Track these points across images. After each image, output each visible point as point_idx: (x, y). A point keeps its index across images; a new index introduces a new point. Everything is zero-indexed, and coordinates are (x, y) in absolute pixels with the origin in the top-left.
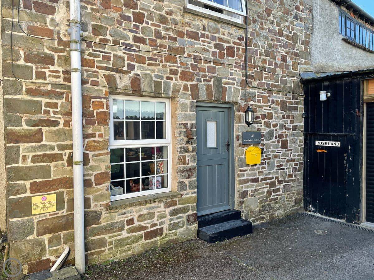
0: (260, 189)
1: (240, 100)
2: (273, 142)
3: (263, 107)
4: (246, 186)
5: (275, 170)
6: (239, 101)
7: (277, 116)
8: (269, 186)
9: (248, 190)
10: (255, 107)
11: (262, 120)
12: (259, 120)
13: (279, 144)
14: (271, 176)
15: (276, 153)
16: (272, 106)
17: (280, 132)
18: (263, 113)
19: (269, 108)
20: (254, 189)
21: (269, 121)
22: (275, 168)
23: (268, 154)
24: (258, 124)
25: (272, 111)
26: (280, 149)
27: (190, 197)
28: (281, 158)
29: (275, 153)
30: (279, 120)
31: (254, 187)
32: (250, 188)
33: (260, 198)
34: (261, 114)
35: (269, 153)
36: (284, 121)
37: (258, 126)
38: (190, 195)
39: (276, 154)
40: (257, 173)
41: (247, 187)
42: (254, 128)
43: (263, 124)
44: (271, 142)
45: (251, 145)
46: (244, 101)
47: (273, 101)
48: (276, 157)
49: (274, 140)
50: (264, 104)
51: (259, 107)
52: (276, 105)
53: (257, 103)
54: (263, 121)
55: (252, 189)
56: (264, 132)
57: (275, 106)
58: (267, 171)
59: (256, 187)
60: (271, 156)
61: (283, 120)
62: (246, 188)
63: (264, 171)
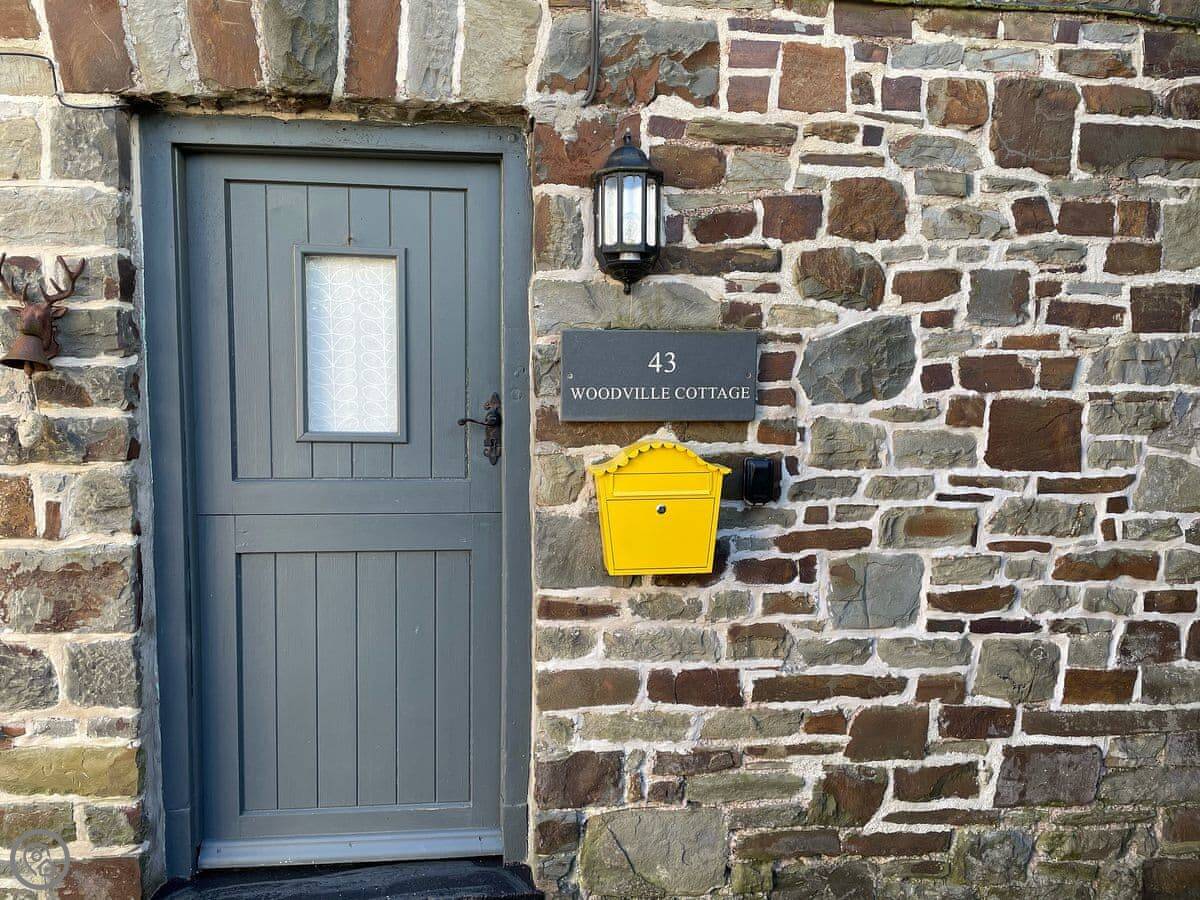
0: (752, 751)
1: (540, 88)
2: (900, 414)
3: (791, 141)
4: (601, 718)
5: (918, 630)
6: (531, 99)
7: (957, 214)
8: (844, 739)
9: (621, 754)
10: (706, 145)
11: (774, 243)
12: (748, 240)
13: (973, 430)
14: (875, 667)
15: (931, 501)
16: (893, 132)
17: (987, 340)
18: (789, 187)
19: (856, 147)
20: (683, 748)
21: (862, 247)
22: (926, 613)
23: (837, 501)
24: (735, 275)
25: (890, 171)
26: (984, 470)
27: (82, 753)
28: (985, 537)
29: (921, 503)
30: (974, 242)
31: (690, 733)
32: (649, 738)
33: (747, 819)
34: (768, 193)
35: (859, 499)
36: (1041, 254)
37: (731, 287)
38: (81, 739)
39: (929, 509)
40: (723, 636)
41: (619, 729)
42: (693, 300)
43: (786, 276)
44: (874, 414)
45: (653, 426)
46: (581, 95)
47: (902, 94)
48: (929, 526)
49: (913, 395)
50: (802, 120)
51: (749, 138)
52: (944, 125)
53: (722, 112)
54: (793, 251)
55: (665, 746)
56: (797, 339)
57: (931, 130)
58: (829, 627)
59: (705, 735)
60: (873, 524)
61: (1023, 241)
62: (600, 736)
63: (801, 625)
